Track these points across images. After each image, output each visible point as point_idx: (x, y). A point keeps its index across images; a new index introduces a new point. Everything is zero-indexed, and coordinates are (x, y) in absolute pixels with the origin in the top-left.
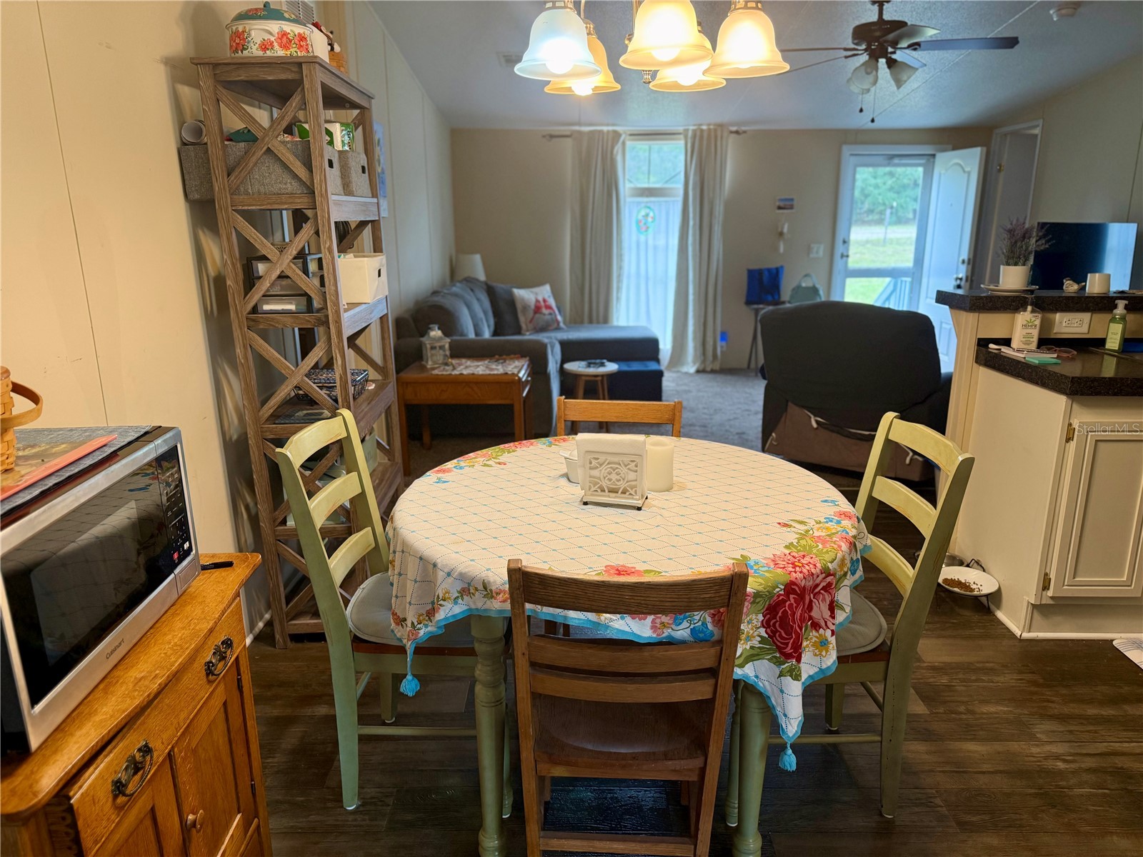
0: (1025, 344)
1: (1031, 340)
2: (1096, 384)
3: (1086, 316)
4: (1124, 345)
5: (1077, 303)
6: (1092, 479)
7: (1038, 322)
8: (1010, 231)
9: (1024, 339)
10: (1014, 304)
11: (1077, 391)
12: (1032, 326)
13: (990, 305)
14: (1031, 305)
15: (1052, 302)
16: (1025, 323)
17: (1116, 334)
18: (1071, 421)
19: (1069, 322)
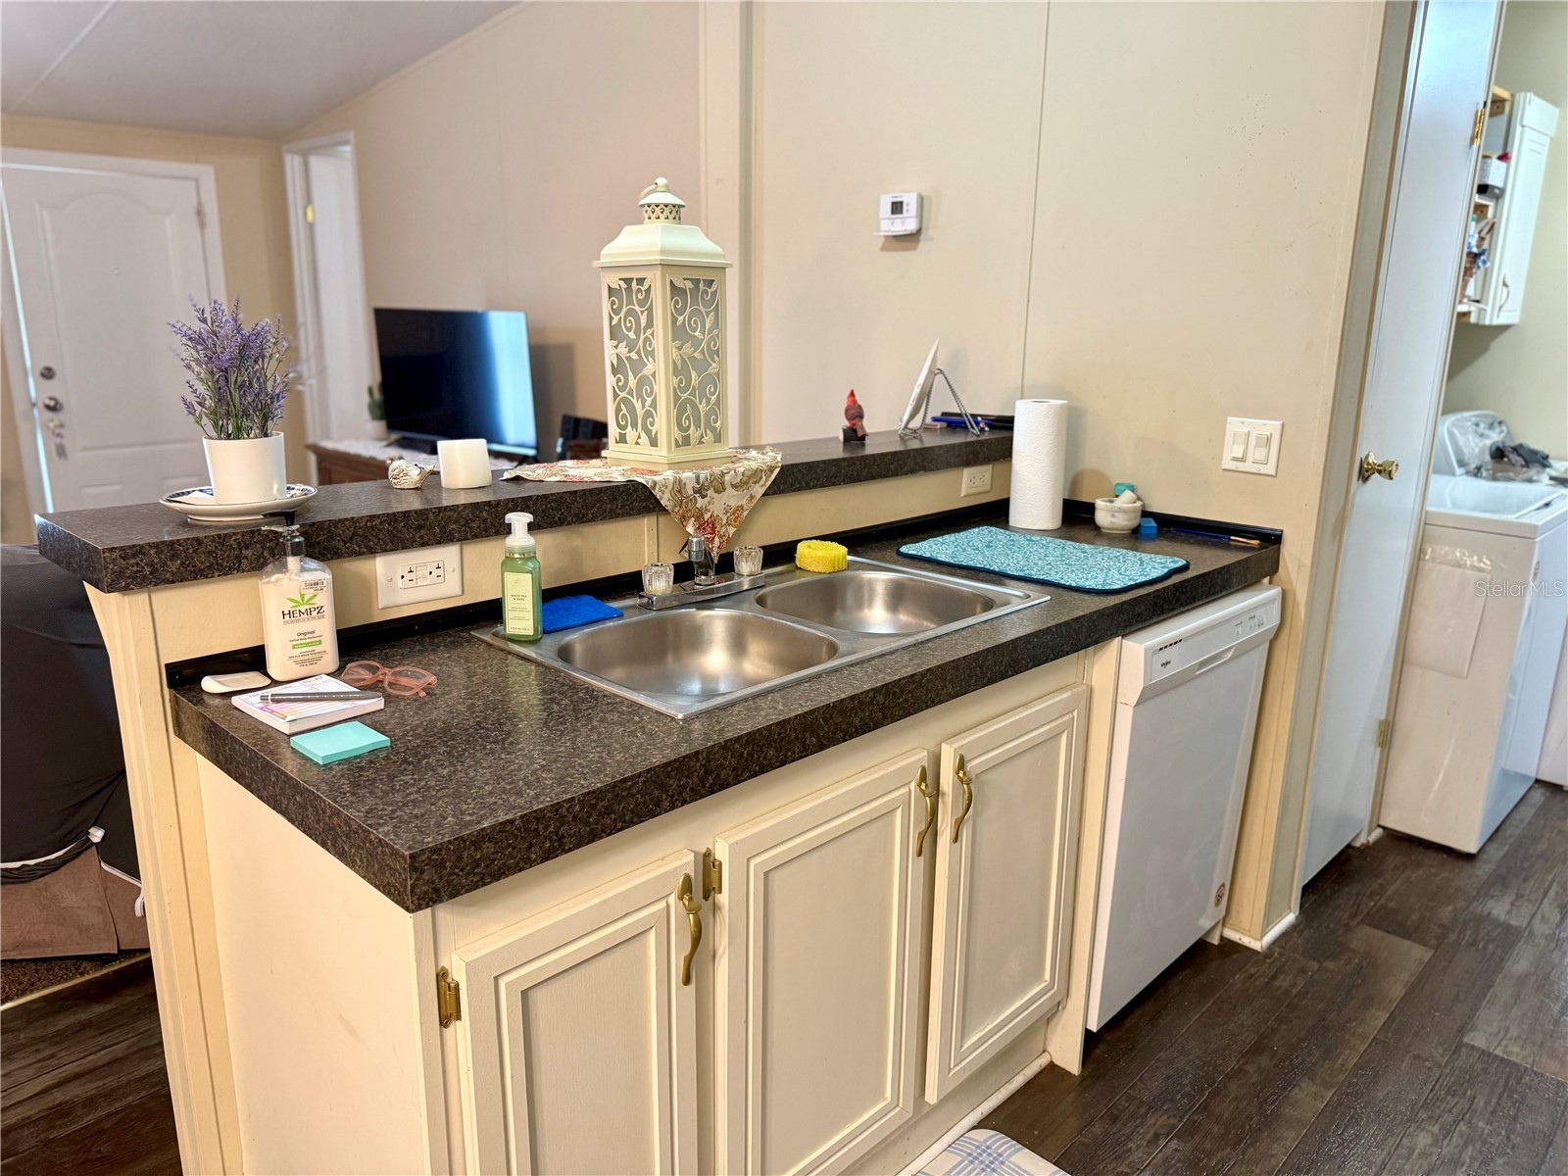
0: (302, 663)
1: (318, 649)
2: (489, 848)
3: (448, 554)
4: (544, 616)
5: (420, 527)
6: (536, 1089)
7: (325, 599)
8: (197, 340)
9: (297, 652)
10: (248, 553)
11: (436, 890)
12: (309, 612)
13: (174, 566)
14: (294, 554)
15: (355, 534)
16: (288, 607)
17: (522, 598)
18: (444, 963)
19: (412, 576)
